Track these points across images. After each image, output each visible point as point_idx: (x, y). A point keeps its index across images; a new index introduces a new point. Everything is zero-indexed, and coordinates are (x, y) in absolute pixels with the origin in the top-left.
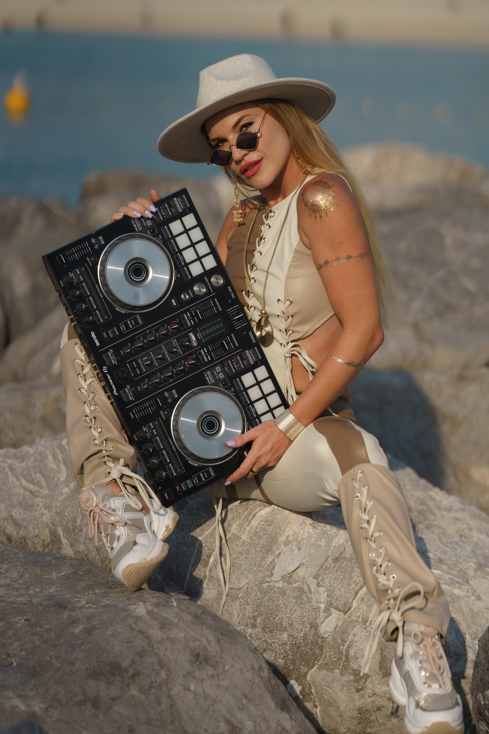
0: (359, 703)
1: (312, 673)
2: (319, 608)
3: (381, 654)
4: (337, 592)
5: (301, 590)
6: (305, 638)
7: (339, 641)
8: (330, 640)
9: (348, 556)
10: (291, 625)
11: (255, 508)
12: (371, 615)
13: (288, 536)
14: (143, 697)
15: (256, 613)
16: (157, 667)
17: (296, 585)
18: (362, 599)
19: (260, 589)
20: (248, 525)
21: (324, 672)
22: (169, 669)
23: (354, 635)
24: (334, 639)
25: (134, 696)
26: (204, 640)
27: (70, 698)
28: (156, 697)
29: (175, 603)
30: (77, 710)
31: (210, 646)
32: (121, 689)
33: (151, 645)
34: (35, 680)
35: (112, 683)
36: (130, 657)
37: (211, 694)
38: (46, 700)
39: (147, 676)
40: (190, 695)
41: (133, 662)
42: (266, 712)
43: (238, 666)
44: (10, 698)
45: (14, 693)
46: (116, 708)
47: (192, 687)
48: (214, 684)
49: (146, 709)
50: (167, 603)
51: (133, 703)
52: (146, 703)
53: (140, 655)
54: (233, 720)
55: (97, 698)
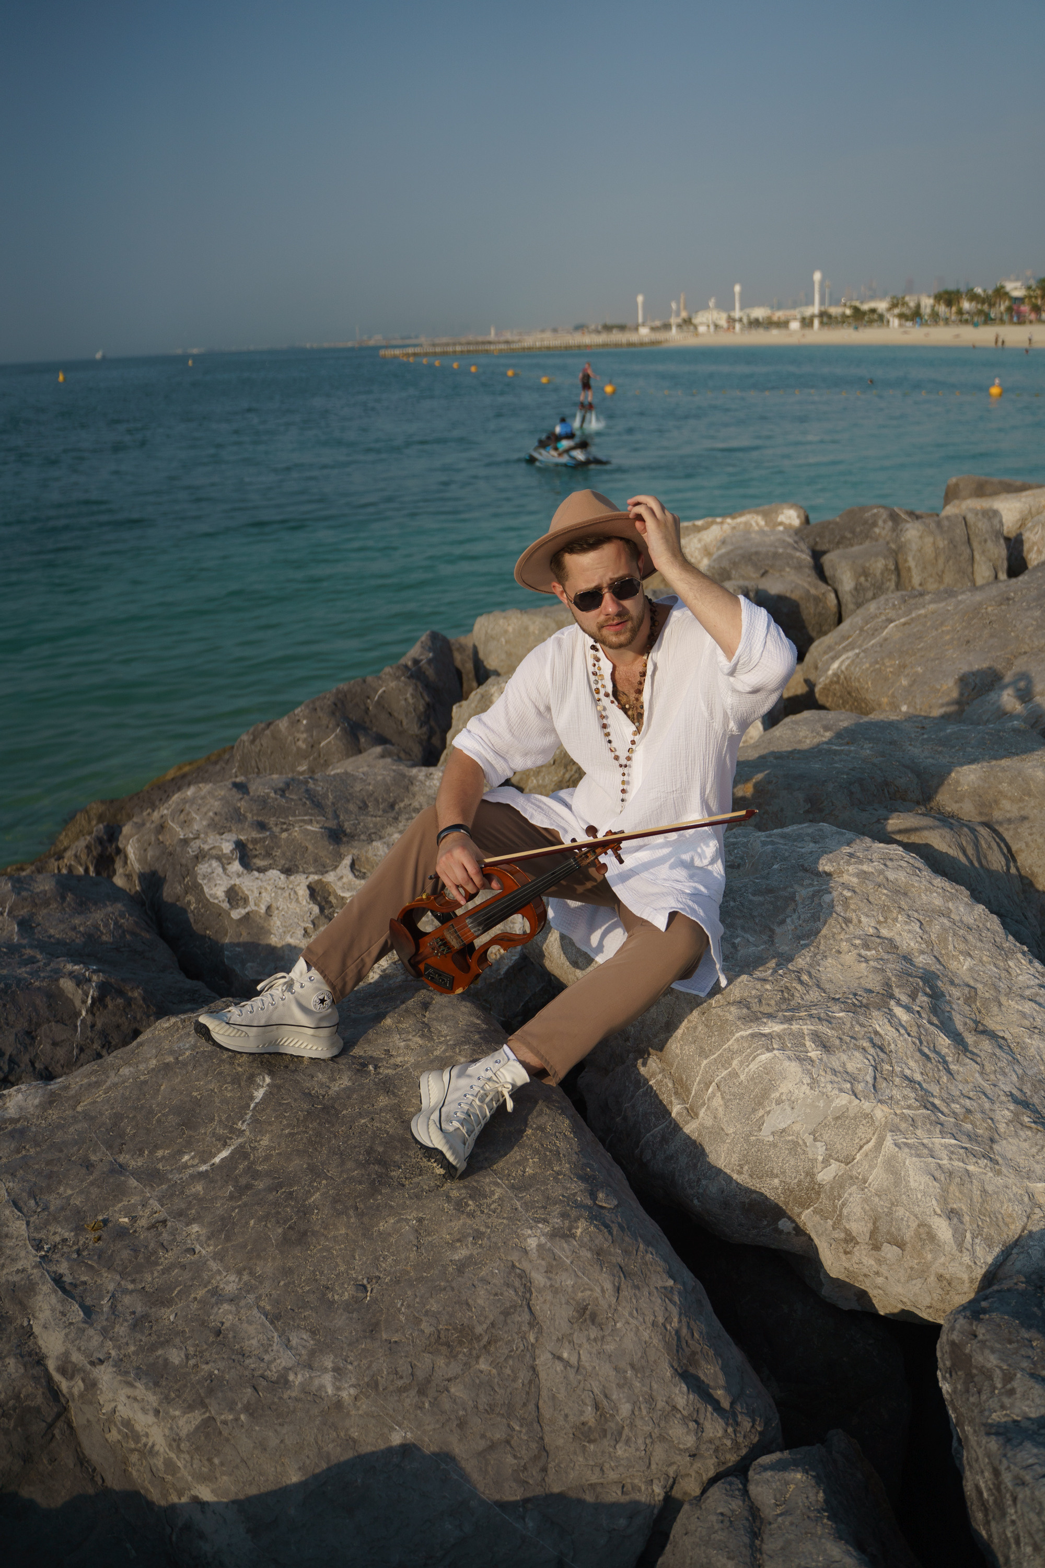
1: (807, 1215)
2: (816, 1160)
3: (874, 1223)
4: (838, 1146)
5: (796, 1144)
6: (799, 1184)
7: (836, 1194)
8: (827, 1187)
9: (851, 1115)
10: (783, 1173)
11: (757, 1049)
12: (871, 1178)
13: (782, 1094)
14: (494, 1371)
15: (743, 1162)
16: (525, 1328)
17: (790, 1138)
19: (747, 1142)
20: (748, 1066)
21: (818, 1218)
22: (541, 1328)
23: (851, 1193)
24: (831, 1188)
25: (482, 1372)
26: (598, 1290)
27: (392, 1381)
28: (512, 1371)
29: (579, 1231)
30: (396, 1398)
31: (604, 1297)
32: (465, 1364)
33: (528, 1295)
34: (368, 1340)
35: (455, 1357)
36: (491, 1317)
37: (587, 1365)
38: (361, 1383)
39: (508, 1343)
40: (559, 1367)
41: (493, 1325)
42: (655, 1386)
43: (635, 1322)
44: (325, 1370)
45: (333, 1362)
46: (452, 1390)
47: (565, 1355)
48: (594, 1351)
49: (493, 1389)
50: (570, 1230)
51: (477, 1381)
52: (496, 1380)
53: (506, 1313)
54: (605, 1402)
55: (428, 1381)
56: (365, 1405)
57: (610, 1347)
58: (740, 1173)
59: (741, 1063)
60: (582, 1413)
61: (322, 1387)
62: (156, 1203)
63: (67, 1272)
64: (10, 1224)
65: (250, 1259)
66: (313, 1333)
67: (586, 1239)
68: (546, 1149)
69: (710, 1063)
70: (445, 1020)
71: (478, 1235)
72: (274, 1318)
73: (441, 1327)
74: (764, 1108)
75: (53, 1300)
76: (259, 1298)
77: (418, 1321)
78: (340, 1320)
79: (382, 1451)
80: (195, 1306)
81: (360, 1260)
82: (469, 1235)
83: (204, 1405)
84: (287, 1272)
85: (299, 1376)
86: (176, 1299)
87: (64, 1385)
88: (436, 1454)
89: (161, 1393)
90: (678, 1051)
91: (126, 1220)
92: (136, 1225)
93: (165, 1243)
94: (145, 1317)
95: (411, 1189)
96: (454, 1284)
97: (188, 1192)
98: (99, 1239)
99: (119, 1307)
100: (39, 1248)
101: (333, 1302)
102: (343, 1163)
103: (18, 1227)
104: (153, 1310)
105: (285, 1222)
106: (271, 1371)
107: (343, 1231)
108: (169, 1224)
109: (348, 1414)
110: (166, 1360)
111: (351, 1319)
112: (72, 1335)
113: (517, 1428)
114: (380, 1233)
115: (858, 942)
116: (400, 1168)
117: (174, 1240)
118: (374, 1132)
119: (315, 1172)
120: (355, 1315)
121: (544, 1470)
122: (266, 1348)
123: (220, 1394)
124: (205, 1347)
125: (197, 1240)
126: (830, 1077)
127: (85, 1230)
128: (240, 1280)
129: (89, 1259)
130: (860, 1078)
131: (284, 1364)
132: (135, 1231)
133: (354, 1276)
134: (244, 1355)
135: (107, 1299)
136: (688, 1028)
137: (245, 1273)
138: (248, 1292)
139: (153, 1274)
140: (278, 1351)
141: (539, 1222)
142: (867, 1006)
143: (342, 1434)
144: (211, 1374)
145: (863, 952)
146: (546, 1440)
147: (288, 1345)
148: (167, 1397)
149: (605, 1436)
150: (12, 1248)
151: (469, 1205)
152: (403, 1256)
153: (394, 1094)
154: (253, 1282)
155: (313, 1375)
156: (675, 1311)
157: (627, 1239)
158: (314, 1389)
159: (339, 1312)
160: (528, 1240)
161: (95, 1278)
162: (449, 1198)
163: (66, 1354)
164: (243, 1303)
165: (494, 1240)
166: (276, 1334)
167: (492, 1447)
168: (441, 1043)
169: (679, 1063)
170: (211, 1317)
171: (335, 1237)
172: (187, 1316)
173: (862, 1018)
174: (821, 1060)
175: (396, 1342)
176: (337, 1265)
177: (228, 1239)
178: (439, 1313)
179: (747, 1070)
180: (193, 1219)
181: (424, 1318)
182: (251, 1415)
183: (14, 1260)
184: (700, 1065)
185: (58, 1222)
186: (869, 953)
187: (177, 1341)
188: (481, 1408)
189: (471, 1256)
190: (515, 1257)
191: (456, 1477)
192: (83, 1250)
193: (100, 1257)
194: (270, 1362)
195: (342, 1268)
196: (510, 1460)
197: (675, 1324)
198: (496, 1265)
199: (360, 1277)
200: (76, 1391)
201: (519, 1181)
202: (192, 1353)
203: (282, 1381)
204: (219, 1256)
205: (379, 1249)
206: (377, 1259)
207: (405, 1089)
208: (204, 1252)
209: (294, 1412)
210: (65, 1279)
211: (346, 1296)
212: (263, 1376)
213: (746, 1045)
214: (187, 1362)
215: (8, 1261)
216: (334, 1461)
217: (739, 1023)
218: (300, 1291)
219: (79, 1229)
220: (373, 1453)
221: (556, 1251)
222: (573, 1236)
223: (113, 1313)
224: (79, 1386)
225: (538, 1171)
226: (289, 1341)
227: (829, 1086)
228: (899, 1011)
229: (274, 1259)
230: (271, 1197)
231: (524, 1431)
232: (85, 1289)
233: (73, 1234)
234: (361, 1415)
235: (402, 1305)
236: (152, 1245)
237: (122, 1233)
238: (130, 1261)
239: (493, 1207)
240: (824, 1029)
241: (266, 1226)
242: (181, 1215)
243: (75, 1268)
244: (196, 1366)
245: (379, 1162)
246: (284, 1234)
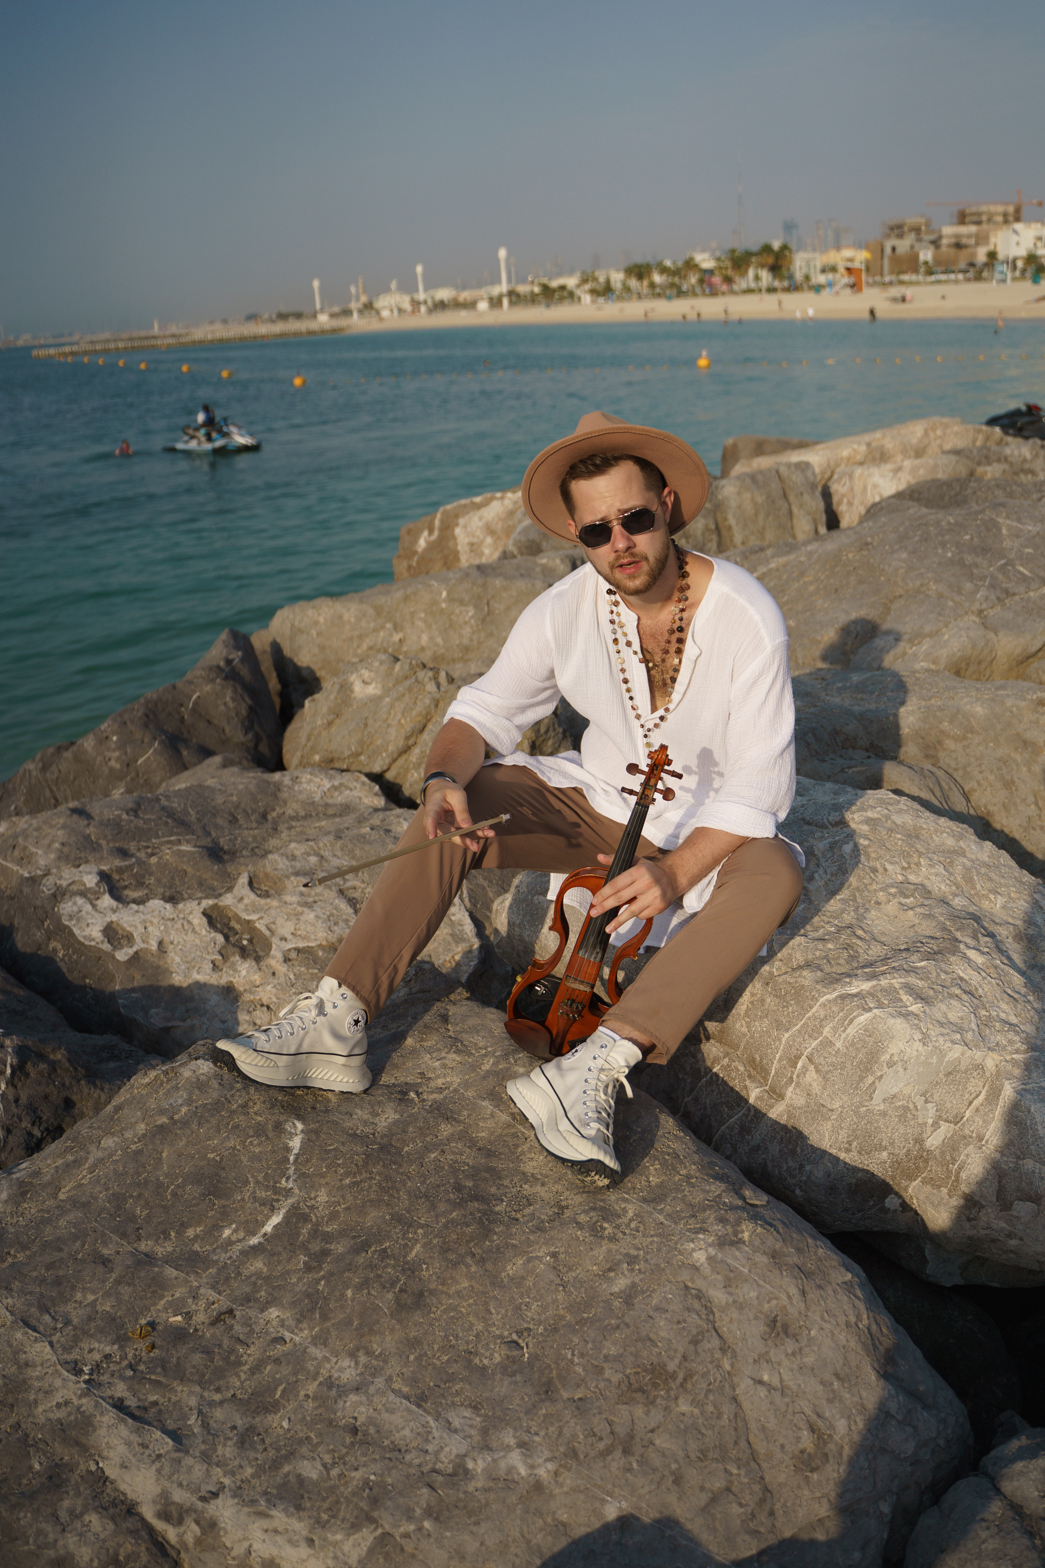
0: (970, 1233)
1: (914, 1187)
2: (926, 1123)
3: (1000, 1182)
4: (948, 1105)
5: (907, 1109)
6: (908, 1154)
7: (948, 1158)
8: (937, 1152)
9: (963, 1068)
10: (892, 1144)
11: (851, 1011)
12: (988, 1134)
13: (892, 1055)
14: (696, 1411)
15: (851, 1139)
16: (718, 1355)
17: (901, 1103)
18: (977, 1110)
19: (856, 1113)
20: (844, 1031)
21: (928, 1188)
22: (734, 1352)
23: (967, 1156)
24: (943, 1153)
25: (684, 1414)
26: (784, 1297)
27: (592, 1445)
28: (715, 1407)
29: (746, 1235)
30: (601, 1464)
31: (791, 1303)
32: (666, 1409)
33: (711, 1317)
34: (548, 1403)
35: (653, 1402)
36: (681, 1350)
37: (791, 1383)
38: (557, 1454)
39: (704, 1375)
40: (762, 1392)
41: (685, 1358)
42: (864, 1394)
43: (828, 1326)
44: (508, 1449)
45: (514, 1437)
46: (657, 1442)
47: (766, 1378)
48: (795, 1367)
49: (700, 1432)
50: (736, 1236)
51: (682, 1426)
52: (700, 1421)
53: (695, 1342)
54: (820, 1423)
55: (631, 1436)
56: (568, 1480)
57: (810, 1360)
58: (848, 1151)
59: (835, 1029)
60: (798, 1439)
61: (511, 1469)
62: (211, 1292)
63: (126, 1394)
64: (27, 1350)
65: (362, 1336)
66: (475, 1408)
67: (757, 1242)
68: (662, 1152)
69: (793, 1035)
70: (475, 1030)
71: (632, 1260)
72: (420, 1400)
73: (628, 1371)
74: (873, 1073)
75: (124, 1431)
76: (389, 1380)
77: (599, 1370)
78: (502, 1387)
79: (599, 1531)
80: (310, 1404)
81: (498, 1314)
82: (620, 1261)
83: (371, 1520)
84: (413, 1343)
85: (480, 1462)
86: (283, 1402)
87: (171, 1533)
88: (658, 1521)
89: (309, 1517)
90: (745, 1030)
91: (179, 1318)
92: (193, 1322)
93: (241, 1337)
94: (251, 1429)
95: (528, 1222)
96: (627, 1319)
97: (246, 1272)
98: (153, 1347)
99: (212, 1424)
100: (78, 1372)
101: (484, 1368)
102: (433, 1207)
103: (40, 1351)
104: (257, 1419)
105: (393, 1285)
106: (442, 1463)
107: (466, 1284)
108: (238, 1313)
109: (552, 1496)
110: (299, 1476)
111: (516, 1383)
112: (167, 1470)
113: (735, 1471)
114: (512, 1279)
115: (893, 890)
116: (502, 1201)
117: (252, 1331)
118: (451, 1166)
119: (404, 1222)
120: (518, 1378)
121: (772, 1513)
122: (426, 1436)
123: (389, 1503)
124: (344, 1451)
125: (282, 1326)
126: (939, 1030)
127: (129, 1339)
128: (357, 1363)
129: (153, 1373)
130: (966, 1027)
131: (455, 1451)
132: (196, 1330)
133: (498, 1333)
134: (400, 1450)
135: (194, 1418)
136: (752, 1003)
137: (361, 1353)
138: (373, 1375)
139: (239, 1377)
140: (441, 1438)
141: (698, 1233)
142: (939, 952)
143: (549, 1520)
144: (366, 1482)
145: (903, 901)
146: (767, 1479)
147: (449, 1428)
148: (318, 1521)
149: (827, 1461)
150: (40, 1379)
151: (605, 1229)
152: (549, 1299)
153: (455, 1119)
154: (375, 1362)
155: (496, 1457)
156: (861, 1306)
157: (795, 1235)
158: (502, 1473)
159: (498, 1377)
160: (694, 1254)
161: (168, 1395)
162: (580, 1226)
163: (165, 1496)
164: (372, 1390)
165: (652, 1262)
166: (430, 1419)
167: (714, 1500)
168: (485, 1055)
169: (748, 1043)
170: (339, 1414)
171: (458, 1293)
172: (304, 1418)
173: (943, 965)
174: (924, 1012)
175: (580, 1399)
176: (472, 1324)
177: (324, 1317)
178: (621, 1355)
179: (843, 1036)
180: (267, 1302)
181: (605, 1365)
182: (437, 1519)
183: (48, 1392)
184: (780, 1040)
185: (91, 1336)
186: (908, 901)
187: (304, 1450)
188: (693, 1456)
189: (634, 1285)
190: (685, 1276)
191: (685, 1542)
192: (138, 1364)
193: (164, 1369)
194: (437, 1453)
195: (480, 1327)
196: (736, 1509)
197: (865, 1322)
198: (667, 1289)
199: (506, 1333)
200: (190, 1539)
201: (649, 1193)
202: (330, 1461)
203: (460, 1472)
204: (321, 1340)
205: (516, 1297)
206: (518, 1308)
207: (465, 1113)
208: (297, 1339)
209: (487, 1505)
210: (127, 1403)
211: (497, 1358)
212: (434, 1471)
213: (835, 1009)
214: (328, 1474)
215: (41, 1395)
216: (547, 1554)
217: (819, 987)
218: (438, 1363)
219: (122, 1340)
220: (587, 1536)
221: (729, 1261)
222: (741, 1241)
223: (209, 1433)
224: (192, 1531)
225: (664, 1178)
226: (450, 1423)
227: (941, 1039)
228: (972, 954)
229: (392, 1330)
230: (361, 1259)
231: (743, 1472)
232: (160, 1411)
233: (116, 1347)
234: (567, 1493)
235: (573, 1355)
236: (226, 1343)
237: (179, 1335)
238: (207, 1367)
239: (633, 1225)
240: (913, 980)
241: (369, 1293)
242: (249, 1301)
243: (136, 1387)
244: (342, 1475)
245: (476, 1198)
246: (397, 1299)
